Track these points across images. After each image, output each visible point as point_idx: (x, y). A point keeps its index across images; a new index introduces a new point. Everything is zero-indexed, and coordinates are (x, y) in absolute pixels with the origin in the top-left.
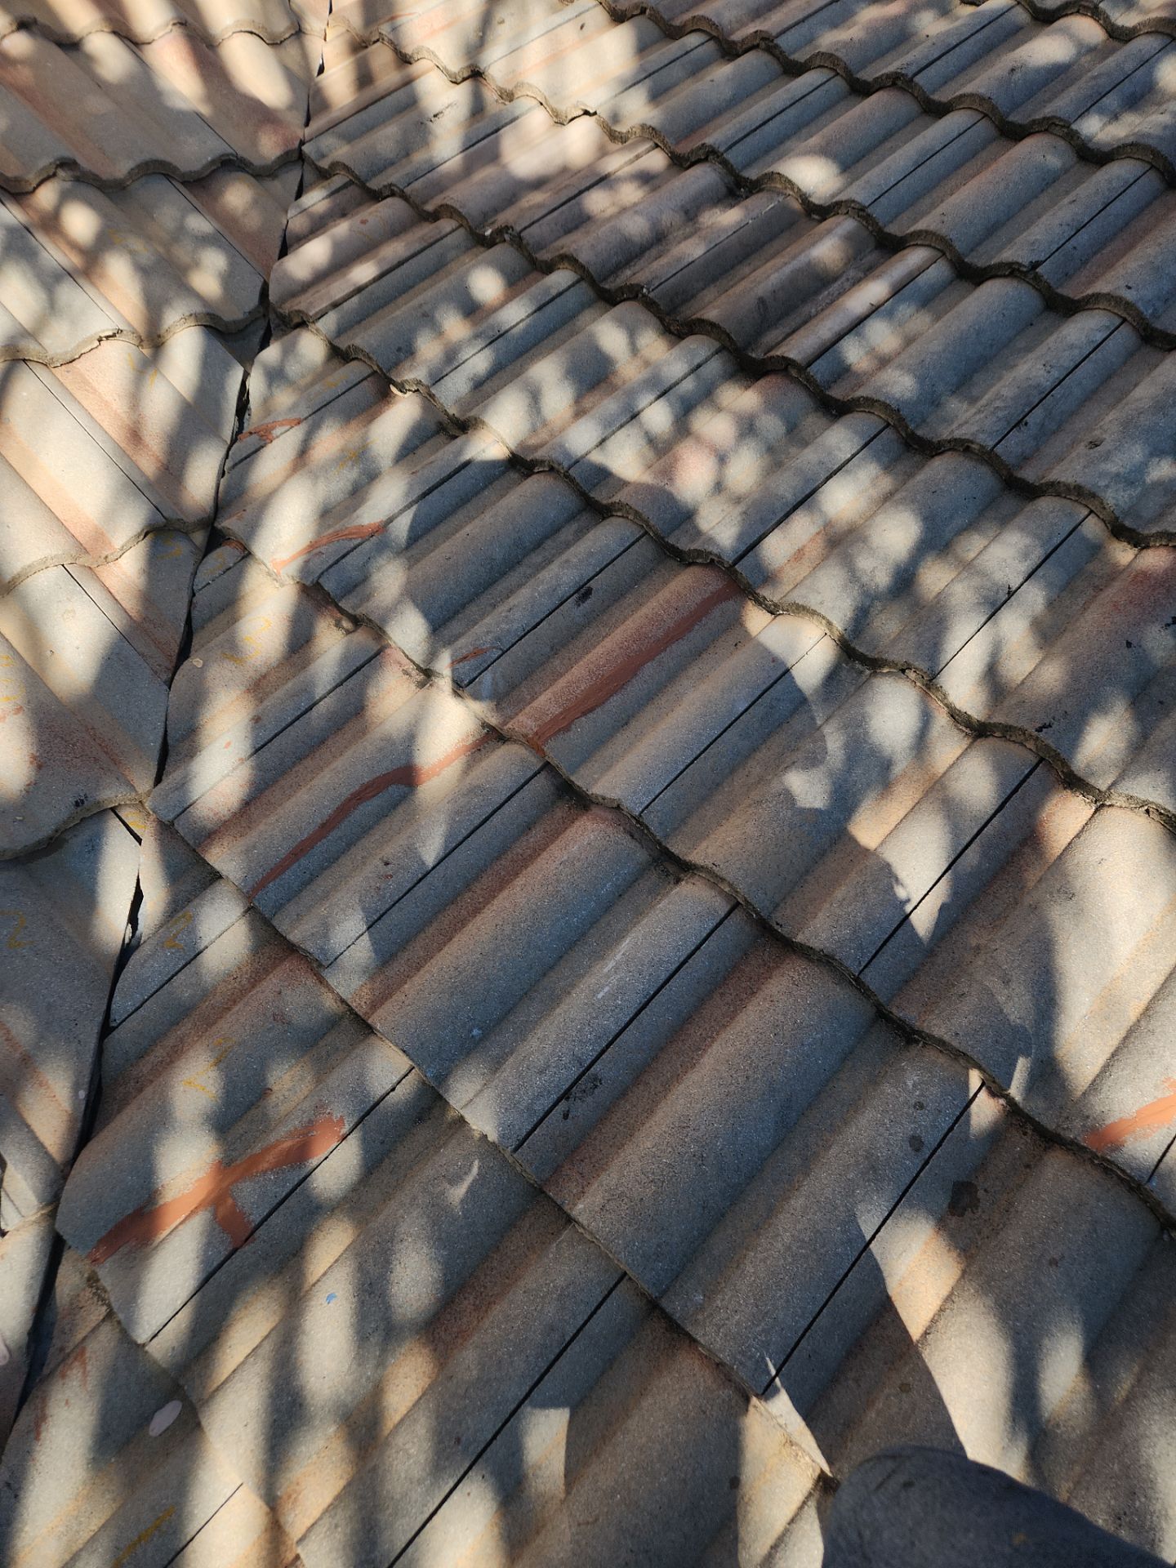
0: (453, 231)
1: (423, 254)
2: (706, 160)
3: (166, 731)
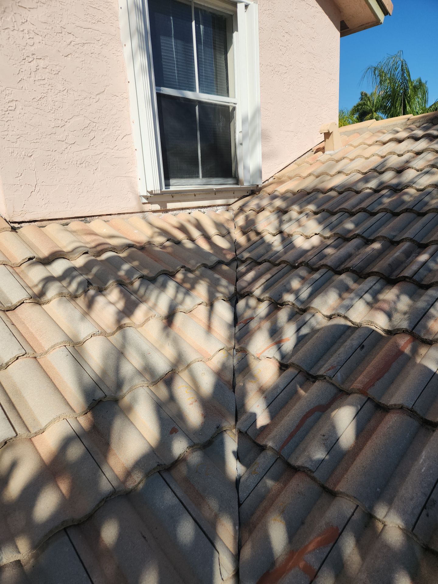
0: (286, 266)
2: (356, 237)
3: (236, 406)
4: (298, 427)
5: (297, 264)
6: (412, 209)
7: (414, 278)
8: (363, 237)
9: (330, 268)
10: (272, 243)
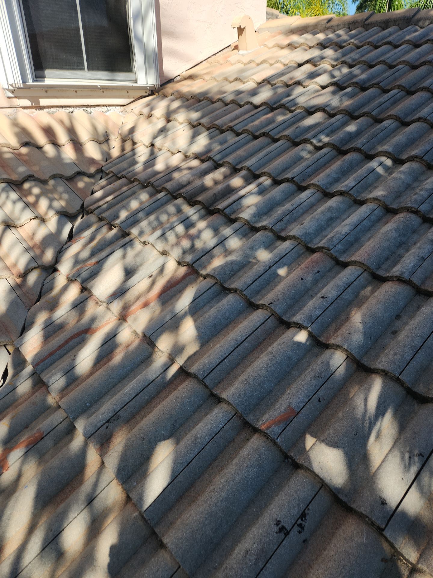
0: (137, 185)
1: (128, 191)
2: (209, 160)
3: (25, 323)
4: (60, 347)
5: (146, 184)
6: (268, 133)
7: (225, 211)
8: (213, 160)
9: (169, 192)
10: (139, 157)
